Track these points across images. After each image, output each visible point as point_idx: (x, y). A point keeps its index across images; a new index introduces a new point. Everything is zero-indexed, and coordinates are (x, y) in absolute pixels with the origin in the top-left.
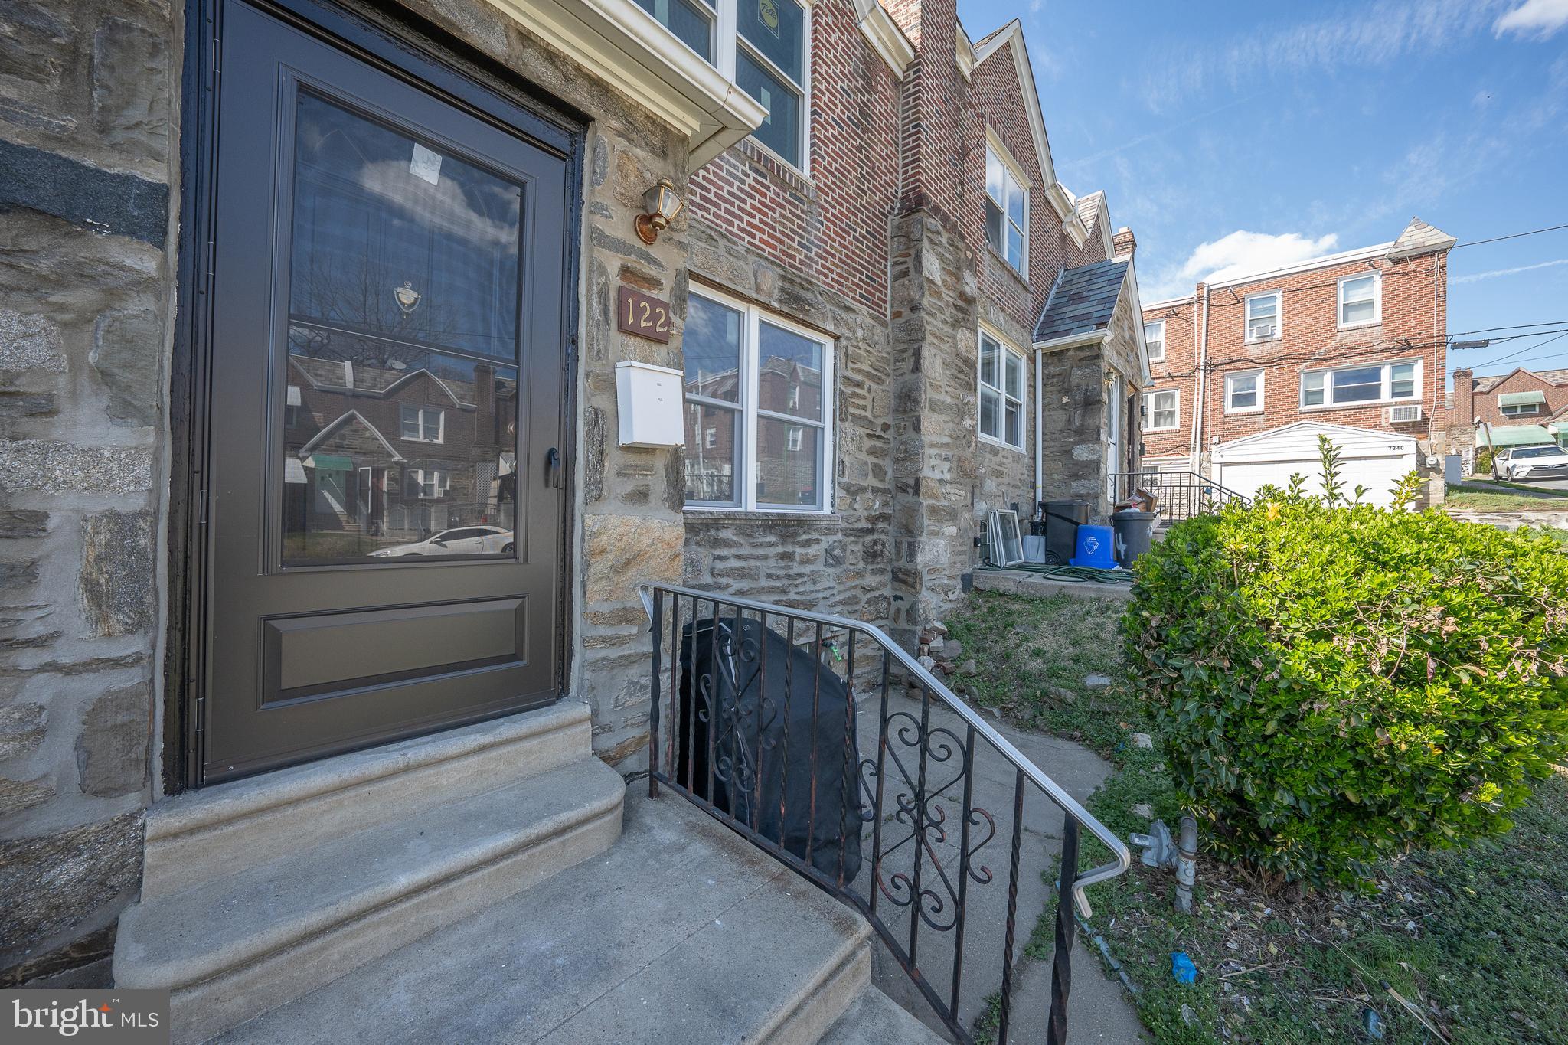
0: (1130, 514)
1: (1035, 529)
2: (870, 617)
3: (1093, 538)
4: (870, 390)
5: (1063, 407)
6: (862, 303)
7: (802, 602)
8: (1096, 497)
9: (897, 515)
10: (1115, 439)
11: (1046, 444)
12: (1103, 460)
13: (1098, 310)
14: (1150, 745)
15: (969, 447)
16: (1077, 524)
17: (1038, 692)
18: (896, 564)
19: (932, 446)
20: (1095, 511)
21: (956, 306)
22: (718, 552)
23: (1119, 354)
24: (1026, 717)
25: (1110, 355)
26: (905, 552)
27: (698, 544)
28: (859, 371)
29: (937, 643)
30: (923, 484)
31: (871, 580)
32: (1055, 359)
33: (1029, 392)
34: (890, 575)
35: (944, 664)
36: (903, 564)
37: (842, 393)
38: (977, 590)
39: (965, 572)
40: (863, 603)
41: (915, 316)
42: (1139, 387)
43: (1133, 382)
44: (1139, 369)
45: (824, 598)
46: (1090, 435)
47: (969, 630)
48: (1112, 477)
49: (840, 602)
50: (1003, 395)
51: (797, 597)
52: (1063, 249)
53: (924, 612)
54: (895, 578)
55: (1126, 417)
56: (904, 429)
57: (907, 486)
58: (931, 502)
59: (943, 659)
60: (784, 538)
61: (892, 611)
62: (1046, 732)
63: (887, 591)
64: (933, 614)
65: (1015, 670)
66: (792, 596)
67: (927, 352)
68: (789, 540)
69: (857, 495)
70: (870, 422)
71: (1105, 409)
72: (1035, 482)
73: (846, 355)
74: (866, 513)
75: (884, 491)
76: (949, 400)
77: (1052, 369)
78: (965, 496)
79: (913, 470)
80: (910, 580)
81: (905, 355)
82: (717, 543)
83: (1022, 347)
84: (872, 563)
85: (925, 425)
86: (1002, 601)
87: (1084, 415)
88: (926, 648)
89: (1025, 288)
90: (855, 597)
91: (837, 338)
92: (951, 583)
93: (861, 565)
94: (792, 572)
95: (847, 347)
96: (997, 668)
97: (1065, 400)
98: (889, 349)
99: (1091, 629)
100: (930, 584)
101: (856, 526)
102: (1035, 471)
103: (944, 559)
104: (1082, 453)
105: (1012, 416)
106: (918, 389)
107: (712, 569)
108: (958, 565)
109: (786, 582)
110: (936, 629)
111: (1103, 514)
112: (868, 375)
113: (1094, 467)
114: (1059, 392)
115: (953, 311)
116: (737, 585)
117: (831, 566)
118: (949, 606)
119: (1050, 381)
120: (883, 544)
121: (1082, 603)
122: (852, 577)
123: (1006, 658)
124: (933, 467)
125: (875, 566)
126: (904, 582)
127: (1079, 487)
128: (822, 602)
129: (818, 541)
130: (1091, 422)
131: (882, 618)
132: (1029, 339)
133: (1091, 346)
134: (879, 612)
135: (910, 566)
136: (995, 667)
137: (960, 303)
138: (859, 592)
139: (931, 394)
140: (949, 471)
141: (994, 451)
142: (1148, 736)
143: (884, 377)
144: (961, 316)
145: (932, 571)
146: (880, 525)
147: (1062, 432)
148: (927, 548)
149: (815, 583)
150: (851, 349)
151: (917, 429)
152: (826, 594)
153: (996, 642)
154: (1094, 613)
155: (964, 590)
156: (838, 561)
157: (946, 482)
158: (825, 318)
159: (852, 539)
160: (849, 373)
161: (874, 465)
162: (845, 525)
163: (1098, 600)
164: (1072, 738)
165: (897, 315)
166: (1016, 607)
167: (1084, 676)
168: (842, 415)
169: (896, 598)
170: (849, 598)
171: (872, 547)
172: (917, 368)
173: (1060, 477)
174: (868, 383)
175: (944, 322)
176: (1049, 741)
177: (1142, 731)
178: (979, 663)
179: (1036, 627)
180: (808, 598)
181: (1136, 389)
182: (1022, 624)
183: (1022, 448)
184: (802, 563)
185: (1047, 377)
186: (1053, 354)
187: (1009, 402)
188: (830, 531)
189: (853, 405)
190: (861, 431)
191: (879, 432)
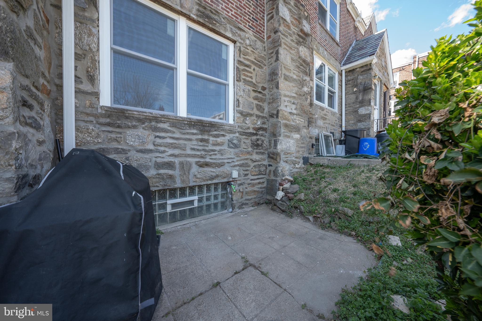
0: (385, 134)
1: (341, 142)
2: (256, 173)
3: (367, 143)
4: (254, 70)
5: (354, 93)
6: (250, 29)
7: (214, 163)
8: (369, 129)
9: (270, 128)
10: (377, 107)
11: (347, 109)
12: (372, 113)
13: (370, 50)
14: (400, 244)
15: (306, 101)
16: (359, 138)
17: (333, 210)
18: (269, 150)
19: (285, 96)
20: (368, 135)
21: (299, 35)
22: (158, 134)
23: (380, 71)
24: (326, 222)
25: (376, 70)
26: (272, 145)
27: (143, 128)
28: (248, 60)
29: (287, 185)
30: (281, 112)
31: (255, 157)
32: (351, 73)
33: (339, 87)
34: (267, 155)
35: (288, 195)
36: (272, 150)
37: (237, 68)
38: (311, 164)
39: (304, 156)
40: (252, 167)
41: (276, 35)
42: (388, 87)
43: (386, 84)
44: (389, 80)
45: (228, 163)
46: (366, 103)
47: (304, 180)
48: (376, 121)
49: (238, 165)
50: (327, 87)
51: (211, 161)
52: (355, 32)
53: (282, 171)
54: (269, 157)
55: (383, 98)
56: (272, 89)
57: (273, 114)
58: (285, 121)
59: (289, 193)
60: (203, 132)
61: (268, 171)
62: (336, 231)
63: (266, 163)
64: (287, 173)
65: (323, 198)
66: (208, 160)
67: (282, 51)
68: (205, 133)
69: (247, 117)
70: (254, 84)
71: (373, 92)
72: (342, 125)
73: (240, 50)
74: (253, 126)
75: (263, 117)
76: (295, 77)
77: (349, 78)
78: (305, 122)
79: (276, 107)
80: (275, 157)
81: (272, 55)
82: (156, 129)
83: (335, 68)
84: (257, 149)
85: (281, 85)
86: (321, 168)
87: (363, 95)
88: (281, 188)
89: (337, 44)
90: (247, 163)
91: (234, 42)
92: (297, 160)
93: (250, 149)
94: (207, 148)
95: (240, 47)
96: (314, 197)
97: (355, 89)
98: (265, 53)
99: (364, 179)
100: (286, 159)
101: (246, 131)
102: (342, 120)
103: (293, 149)
104: (362, 111)
105: (331, 97)
106: (277, 68)
107: (154, 142)
108: (301, 153)
109: (203, 153)
110: (287, 179)
111: (372, 136)
112: (253, 62)
113: (368, 116)
114: (352, 86)
115: (298, 37)
116: (171, 151)
117: (231, 147)
118: (296, 170)
119: (349, 83)
120: (263, 141)
121: (359, 168)
122: (245, 154)
123: (320, 192)
124: (286, 106)
125: (258, 151)
126: (272, 158)
127: (361, 125)
128: (226, 164)
129: (223, 135)
130: (366, 98)
131: (263, 174)
132: (339, 65)
133: (366, 65)
134: (261, 171)
135: (275, 150)
136: (313, 196)
137: (300, 34)
138: (249, 162)
139: (284, 71)
140: (295, 109)
141: (322, 109)
142: (398, 238)
143: (262, 65)
144: (301, 40)
145: (286, 153)
146: (261, 132)
147: (354, 103)
148: (283, 143)
149: (222, 155)
150: (242, 49)
151: (277, 87)
152: (230, 161)
153: (316, 185)
154: (365, 171)
155: (304, 163)
156: (236, 146)
157: (294, 114)
158: (226, 29)
159: (244, 137)
160: (242, 60)
161: (257, 105)
162: (240, 130)
163: (369, 166)
164: (350, 235)
165: (269, 37)
166: (327, 170)
167: (359, 202)
168: (238, 79)
169: (270, 165)
170: (243, 164)
171: (256, 141)
172: (277, 59)
173: (353, 122)
174: (253, 67)
175: (292, 40)
176: (337, 236)
177: (394, 234)
178: (306, 195)
179: (335, 179)
180: (218, 161)
181: (387, 88)
182: (329, 177)
183: (336, 110)
184: (214, 145)
185: (347, 82)
186: (349, 71)
187: (329, 90)
188: (231, 132)
189: (245, 75)
190: (249, 88)
191: (260, 90)
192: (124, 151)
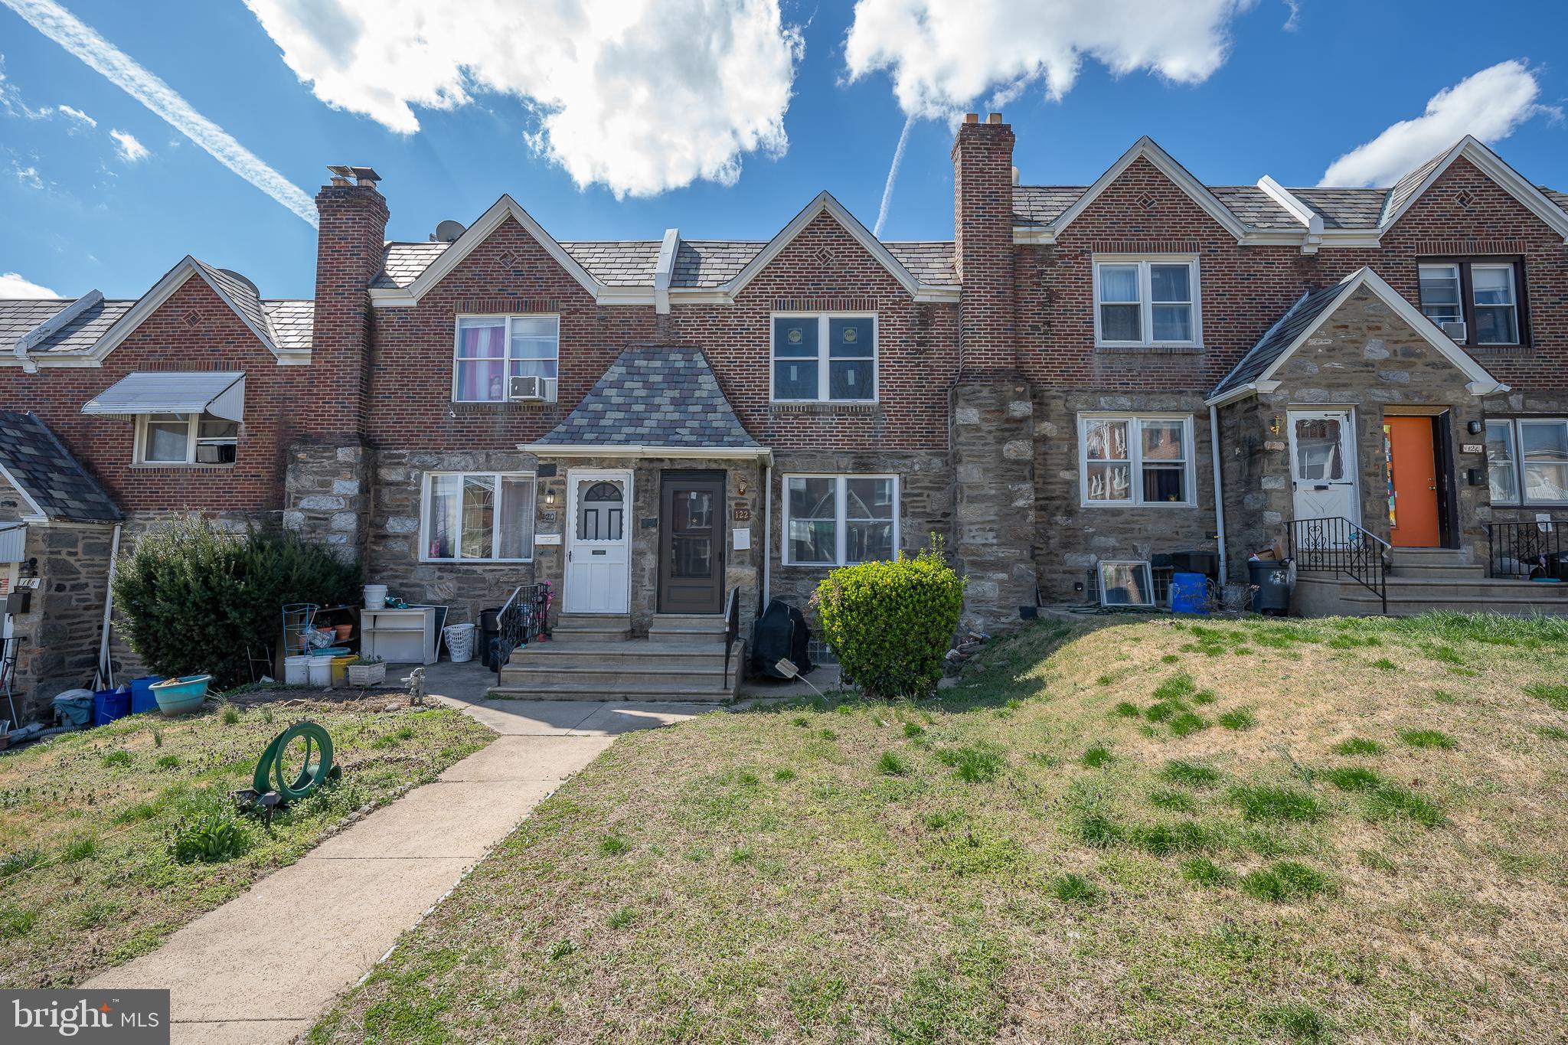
4: (928, 496)
5: (1237, 458)
6: (921, 449)
12: (1273, 508)
19: (972, 524)
21: (1001, 430)
23: (1335, 386)
25: (1294, 398)
28: (918, 488)
30: (961, 548)
32: (1230, 412)
33: (1199, 448)
35: (962, 655)
37: (902, 502)
39: (1023, 605)
44: (1455, 378)
46: (1254, 484)
50: (1137, 464)
52: (1306, 273)
53: (967, 625)
58: (971, 558)
64: (978, 628)
67: (963, 468)
70: (929, 513)
72: (1215, 533)
73: (905, 481)
76: (993, 492)
77: (1228, 422)
78: (1021, 553)
85: (962, 512)
87: (1250, 465)
91: (899, 474)
92: (1005, 610)
95: (905, 478)
97: (1237, 451)
98: (947, 468)
100: (975, 609)
102: (1215, 522)
103: (993, 594)
104: (1250, 503)
106: (957, 489)
108: (1016, 600)
112: (926, 488)
113: (1258, 516)
114: (1233, 444)
115: (998, 434)
118: (1003, 626)
119: (1227, 433)
124: (974, 537)
127: (1250, 536)
130: (1255, 471)
137: (1007, 425)
139: (969, 492)
140: (995, 537)
141: (1113, 512)
143: (942, 487)
144: (1008, 434)
145: (979, 602)
147: (1237, 482)
148: (969, 586)
150: (909, 477)
155: (1023, 617)
157: (992, 545)
158: (885, 468)
160: (912, 490)
168: (904, 514)
174: (926, 492)
175: (985, 444)
181: (1445, 406)
185: (1225, 430)
186: (1228, 407)
189: (913, 507)
190: (920, 520)
191: (939, 518)
192: (795, 598)
